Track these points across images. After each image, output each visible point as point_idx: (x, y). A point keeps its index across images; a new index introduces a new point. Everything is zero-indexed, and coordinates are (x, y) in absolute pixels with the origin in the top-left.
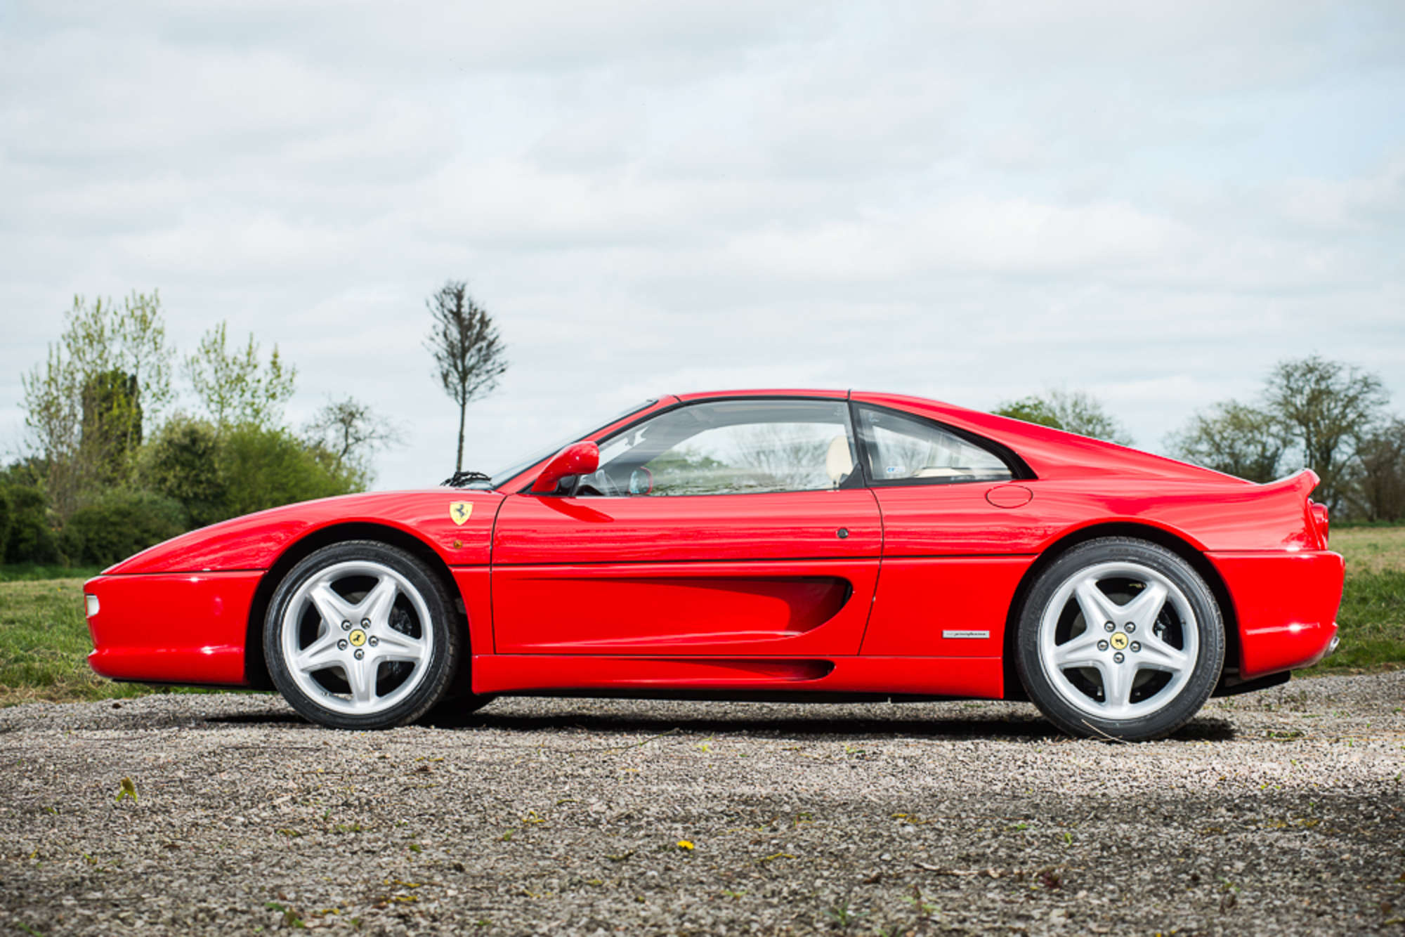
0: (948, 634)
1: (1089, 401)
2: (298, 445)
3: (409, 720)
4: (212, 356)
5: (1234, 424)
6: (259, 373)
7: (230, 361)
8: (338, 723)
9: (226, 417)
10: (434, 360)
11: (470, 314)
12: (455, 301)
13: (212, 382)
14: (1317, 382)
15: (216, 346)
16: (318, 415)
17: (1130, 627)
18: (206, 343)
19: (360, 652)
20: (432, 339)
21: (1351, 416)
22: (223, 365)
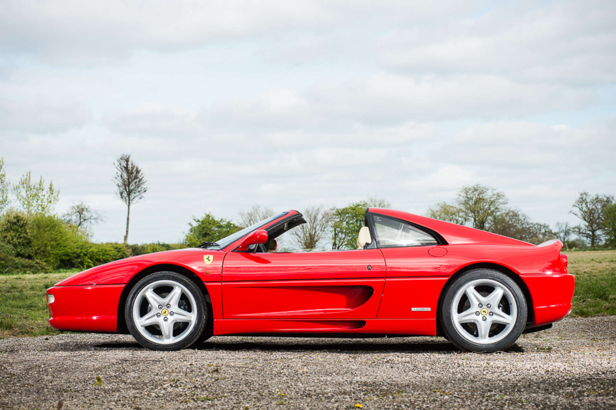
0: (413, 309)
1: (386, 203)
2: (60, 222)
3: (187, 346)
4: (25, 185)
5: (445, 212)
6: (44, 192)
7: (32, 187)
8: (157, 348)
9: (31, 210)
10: (117, 187)
11: (132, 168)
12: (126, 163)
13: (25, 196)
14: (479, 195)
15: (27, 181)
16: (69, 210)
17: (489, 306)
18: (22, 180)
19: (166, 318)
20: (116, 178)
21: (492, 209)
22: (30, 189)
